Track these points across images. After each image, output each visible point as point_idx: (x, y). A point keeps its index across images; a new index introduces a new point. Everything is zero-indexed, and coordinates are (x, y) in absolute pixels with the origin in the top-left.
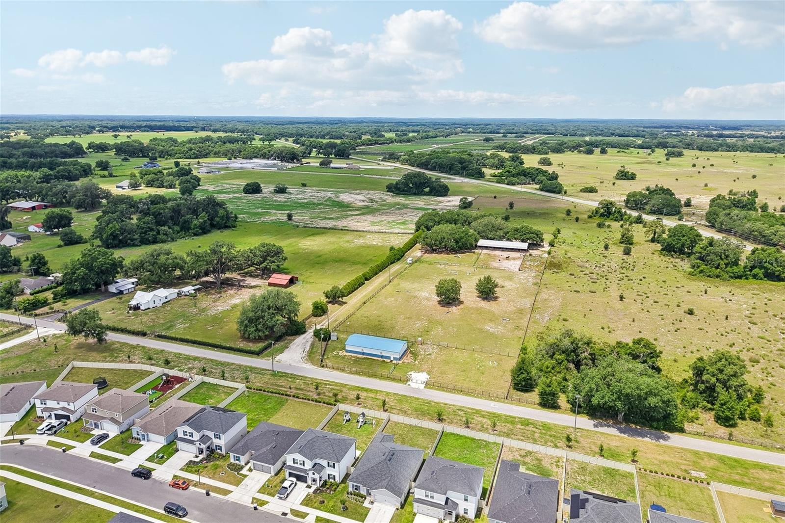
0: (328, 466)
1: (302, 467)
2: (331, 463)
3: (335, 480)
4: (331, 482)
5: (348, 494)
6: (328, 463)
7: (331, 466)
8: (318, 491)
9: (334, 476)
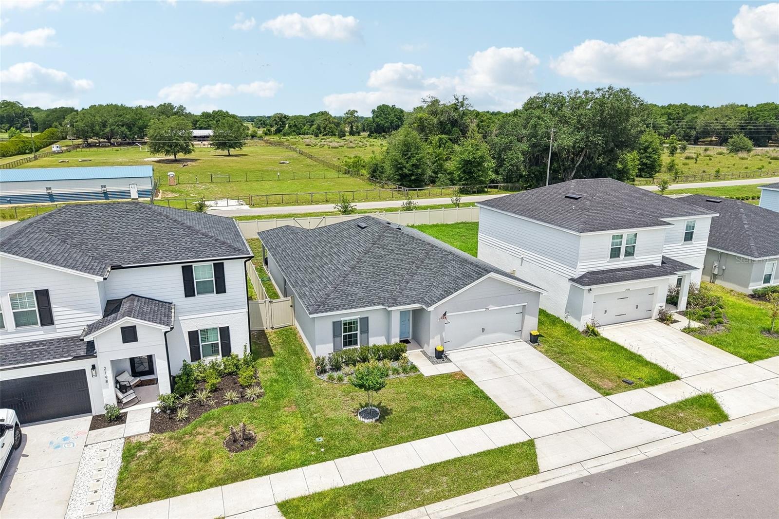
0: (189, 291)
1: (37, 334)
2: (203, 273)
3: (227, 350)
4: (214, 366)
5: (323, 371)
6: (187, 272)
7: (205, 288)
8: (182, 413)
9: (225, 332)
